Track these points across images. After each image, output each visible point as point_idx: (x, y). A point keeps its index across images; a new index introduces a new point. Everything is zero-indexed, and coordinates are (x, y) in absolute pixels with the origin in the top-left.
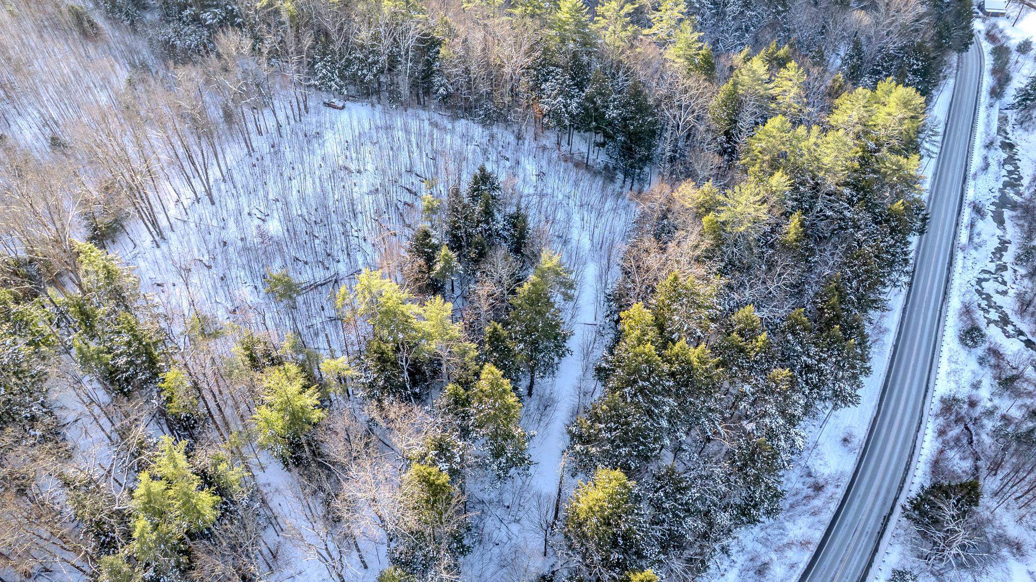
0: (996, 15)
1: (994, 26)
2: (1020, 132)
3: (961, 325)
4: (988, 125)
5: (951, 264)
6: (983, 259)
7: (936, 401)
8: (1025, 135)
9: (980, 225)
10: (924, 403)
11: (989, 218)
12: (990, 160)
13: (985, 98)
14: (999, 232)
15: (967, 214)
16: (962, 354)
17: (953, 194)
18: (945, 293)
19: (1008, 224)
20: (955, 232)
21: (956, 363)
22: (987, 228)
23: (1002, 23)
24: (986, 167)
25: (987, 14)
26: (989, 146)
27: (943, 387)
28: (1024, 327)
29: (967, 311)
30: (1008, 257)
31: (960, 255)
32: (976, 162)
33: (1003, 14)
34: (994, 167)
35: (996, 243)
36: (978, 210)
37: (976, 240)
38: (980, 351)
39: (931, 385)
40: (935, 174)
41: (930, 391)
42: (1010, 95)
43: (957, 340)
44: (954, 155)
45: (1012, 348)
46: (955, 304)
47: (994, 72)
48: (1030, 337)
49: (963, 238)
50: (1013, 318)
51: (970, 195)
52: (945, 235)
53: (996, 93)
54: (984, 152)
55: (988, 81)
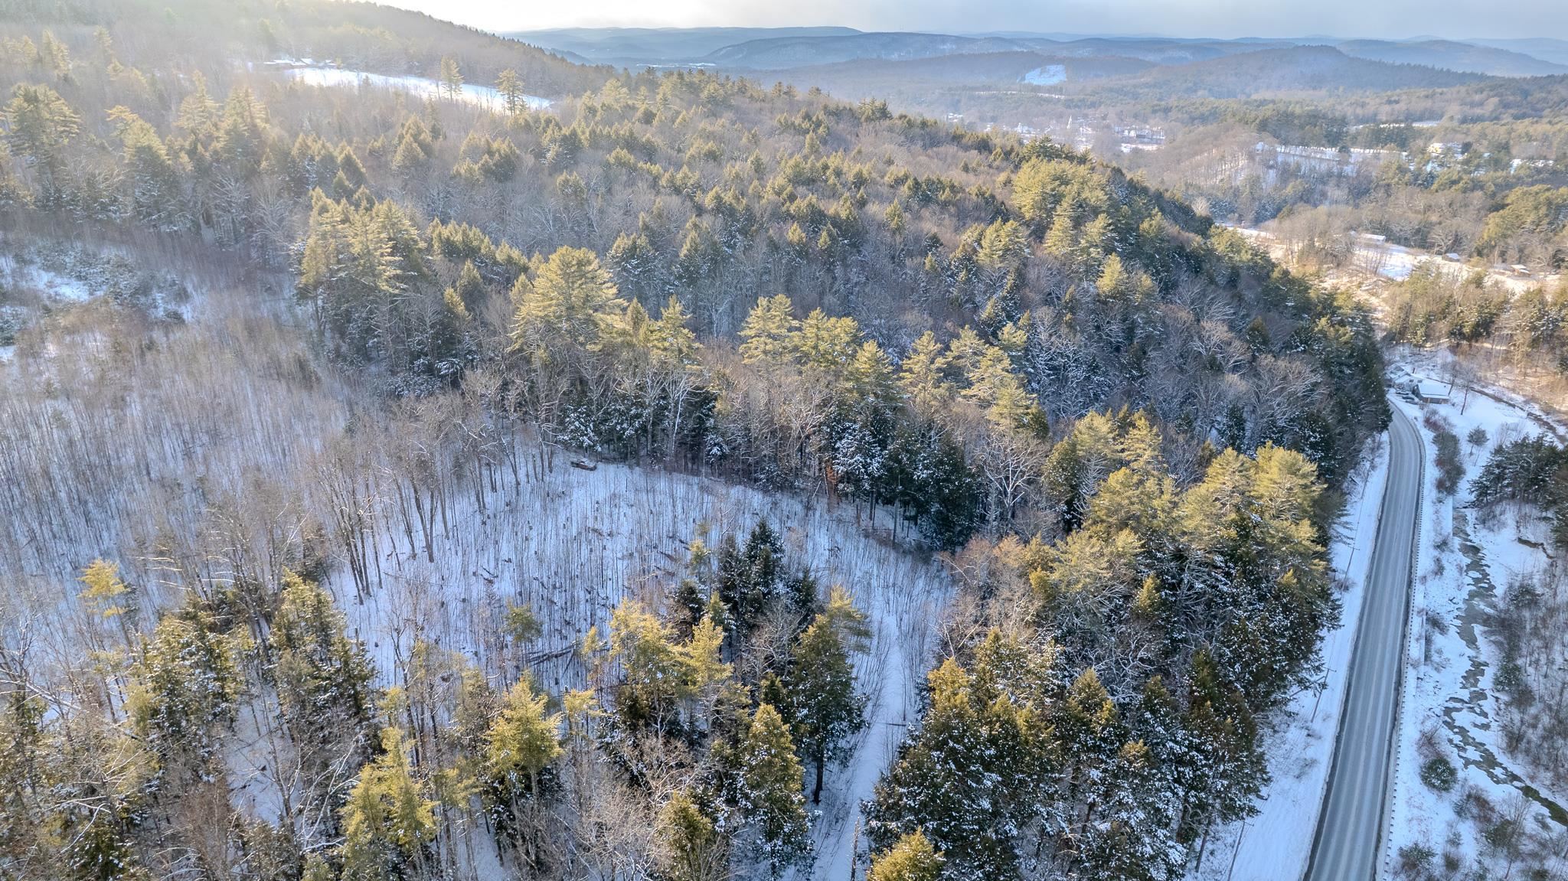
0: (1437, 401)
1: (1434, 412)
2: (1484, 532)
3: (1421, 760)
4: (1438, 522)
5: (1399, 684)
6: (1451, 682)
7: (1394, 853)
8: (1490, 536)
9: (1438, 639)
10: (1376, 856)
11: (1453, 631)
12: (1444, 563)
13: (1429, 492)
14: (1471, 653)
15: (1417, 625)
16: (1429, 797)
17: (1395, 602)
18: (1395, 719)
19: (1481, 641)
20: (1402, 646)
21: (1420, 808)
22: (1450, 644)
23: (1443, 410)
24: (1439, 570)
25: (1426, 400)
26: (1442, 545)
27: (1401, 835)
28: (1517, 770)
29: (1428, 741)
30: (1486, 682)
31: (1410, 675)
32: (1424, 562)
33: (1446, 401)
34: (1450, 571)
35: (1467, 665)
36: (1435, 622)
37: (1435, 658)
38: (1456, 795)
39: (1384, 834)
40: (1369, 577)
41: (1384, 840)
42: (1465, 491)
43: (1418, 780)
44: (1393, 555)
45: (1499, 795)
46: (1410, 732)
47: (1440, 462)
48: (1528, 783)
49: (1415, 650)
50: (1501, 758)
51: (1419, 600)
52: (1388, 649)
53: (1447, 486)
54: (1436, 553)
55: (1432, 473)
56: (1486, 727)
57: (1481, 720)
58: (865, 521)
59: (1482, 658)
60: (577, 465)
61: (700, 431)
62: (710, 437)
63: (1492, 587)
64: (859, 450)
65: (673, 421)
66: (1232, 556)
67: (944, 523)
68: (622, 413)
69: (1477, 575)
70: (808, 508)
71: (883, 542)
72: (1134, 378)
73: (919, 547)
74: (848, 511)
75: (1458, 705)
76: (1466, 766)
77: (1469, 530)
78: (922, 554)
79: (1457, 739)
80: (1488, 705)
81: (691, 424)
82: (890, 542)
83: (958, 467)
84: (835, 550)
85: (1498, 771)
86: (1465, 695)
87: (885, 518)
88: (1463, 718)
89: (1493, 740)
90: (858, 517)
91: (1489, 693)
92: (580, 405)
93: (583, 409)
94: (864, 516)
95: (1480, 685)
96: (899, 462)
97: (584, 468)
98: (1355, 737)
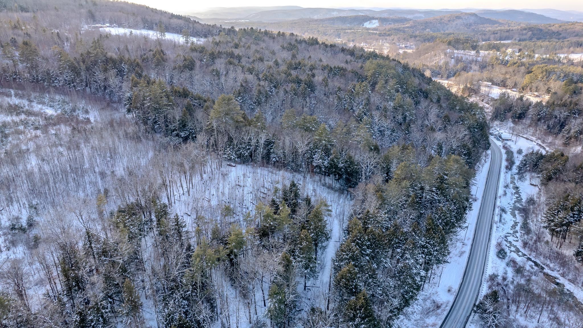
0: (507, 140)
1: (506, 144)
2: (520, 182)
3: (497, 250)
4: (505, 179)
5: (491, 228)
6: (507, 228)
7: (487, 276)
8: (522, 183)
9: (504, 215)
10: (482, 277)
11: (509, 213)
12: (507, 192)
13: (503, 169)
14: (514, 219)
15: (497, 211)
16: (499, 261)
17: (491, 204)
18: (489, 239)
19: (517, 216)
20: (492, 217)
21: (496, 264)
22: (508, 217)
23: (509, 143)
24: (505, 194)
25: (504, 140)
26: (507, 186)
27: (489, 271)
28: (526, 253)
29: (499, 244)
30: (518, 228)
31: (495, 226)
32: (501, 192)
33: (510, 140)
34: (509, 194)
35: (513, 223)
36: (503, 210)
37: (503, 221)
38: (507, 260)
39: (485, 271)
40: (483, 197)
41: (484, 273)
42: (515, 170)
43: (495, 256)
44: (491, 189)
45: (519, 260)
46: (494, 242)
47: (507, 160)
48: (529, 256)
49: (496, 218)
50: (521, 250)
51: (498, 203)
52: (488, 218)
53: (509, 168)
54: (505, 189)
55: (504, 163)
56: (517, 241)
57: (517, 239)
58: (323, 181)
59: (517, 221)
60: (230, 165)
61: (268, 154)
62: (272, 155)
63: (522, 199)
64: (321, 158)
65: (261, 150)
66: (438, 188)
67: (348, 181)
68: (244, 148)
69: (518, 196)
70: (304, 177)
71: (328, 188)
72: (406, 134)
73: (340, 189)
74: (317, 178)
75: (509, 235)
76: (510, 252)
77: (516, 182)
78: (341, 191)
79: (508, 245)
80: (518, 235)
81: (265, 151)
82: (330, 187)
83: (352, 163)
84: (314, 190)
85: (520, 254)
86: (512, 232)
87: (328, 180)
88: (510, 239)
89: (519, 245)
90: (320, 180)
91: (519, 231)
92: (230, 146)
93: (231, 147)
94: (322, 180)
95: (516, 229)
96: (334, 161)
97: (232, 166)
98: (477, 244)
